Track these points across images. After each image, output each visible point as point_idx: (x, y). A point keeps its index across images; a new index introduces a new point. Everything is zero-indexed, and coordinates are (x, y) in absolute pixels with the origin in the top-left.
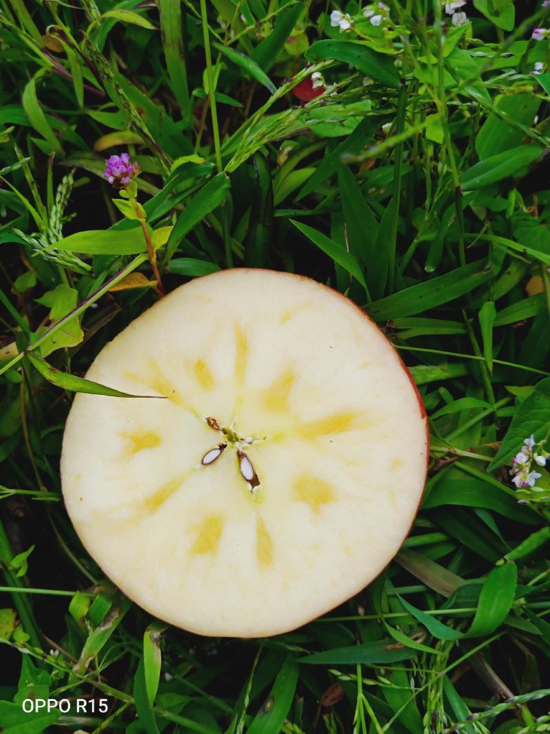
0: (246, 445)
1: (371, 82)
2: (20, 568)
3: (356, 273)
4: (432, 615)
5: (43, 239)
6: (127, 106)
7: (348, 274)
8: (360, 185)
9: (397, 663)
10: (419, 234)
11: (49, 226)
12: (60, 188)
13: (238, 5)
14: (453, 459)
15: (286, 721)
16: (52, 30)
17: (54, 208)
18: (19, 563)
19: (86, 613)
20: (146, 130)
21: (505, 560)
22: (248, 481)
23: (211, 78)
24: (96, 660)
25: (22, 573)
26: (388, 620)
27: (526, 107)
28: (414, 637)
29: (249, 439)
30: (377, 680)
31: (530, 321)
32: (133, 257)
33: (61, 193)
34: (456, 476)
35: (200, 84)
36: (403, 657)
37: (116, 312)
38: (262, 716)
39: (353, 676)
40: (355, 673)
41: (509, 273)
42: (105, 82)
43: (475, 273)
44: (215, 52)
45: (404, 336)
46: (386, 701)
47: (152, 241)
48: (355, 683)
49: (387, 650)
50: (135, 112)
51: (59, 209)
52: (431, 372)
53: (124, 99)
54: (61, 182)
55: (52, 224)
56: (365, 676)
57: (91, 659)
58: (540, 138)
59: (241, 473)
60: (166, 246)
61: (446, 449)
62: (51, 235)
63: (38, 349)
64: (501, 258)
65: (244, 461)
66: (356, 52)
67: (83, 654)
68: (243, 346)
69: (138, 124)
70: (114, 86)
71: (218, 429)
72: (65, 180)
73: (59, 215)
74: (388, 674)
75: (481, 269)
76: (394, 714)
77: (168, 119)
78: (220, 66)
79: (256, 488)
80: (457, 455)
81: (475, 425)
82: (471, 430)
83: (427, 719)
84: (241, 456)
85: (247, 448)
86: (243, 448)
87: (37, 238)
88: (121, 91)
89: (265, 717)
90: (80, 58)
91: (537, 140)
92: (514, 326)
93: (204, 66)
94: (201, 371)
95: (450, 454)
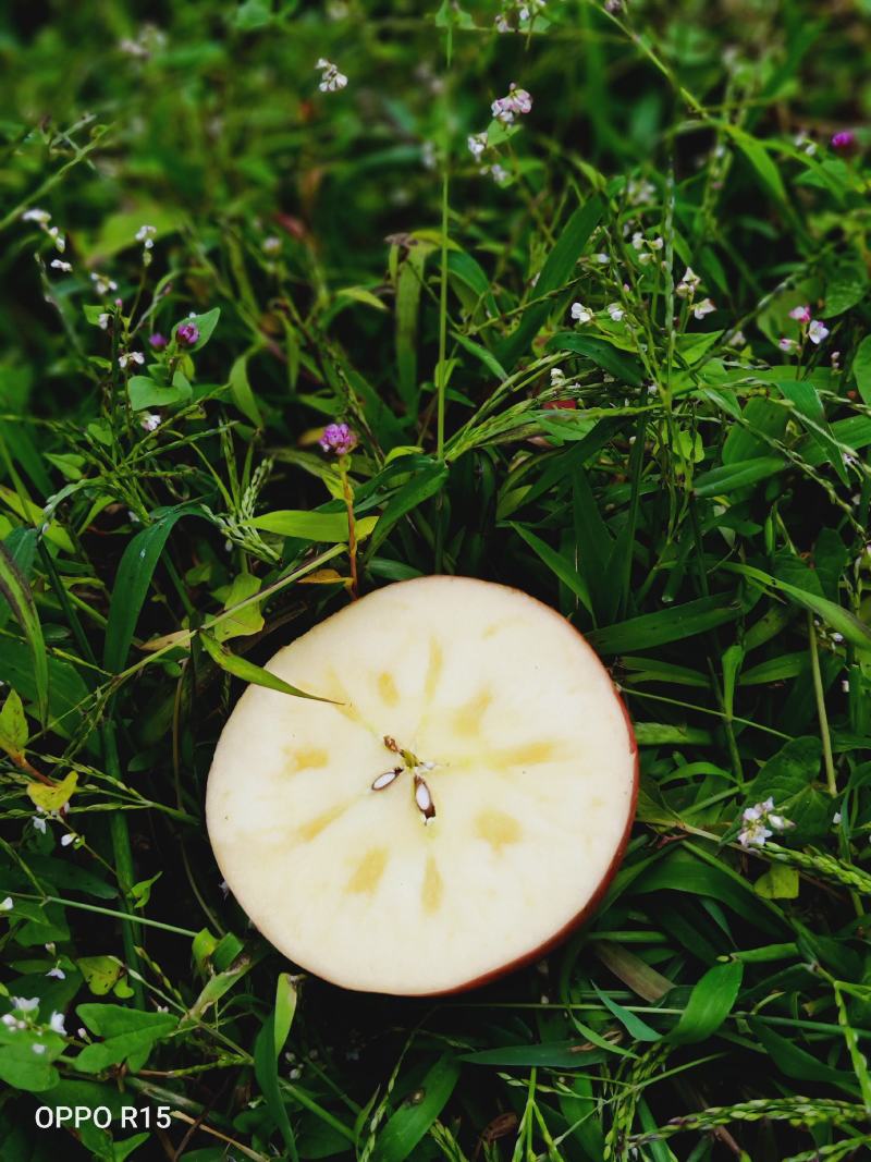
0: (426, 770)
1: (612, 380)
2: (139, 899)
3: (582, 595)
4: (631, 1012)
5: (232, 520)
6: (346, 390)
7: (573, 595)
8: (597, 500)
9: (580, 1070)
10: (659, 561)
11: (241, 507)
12: (257, 470)
13: (482, 296)
14: (681, 836)
15: (437, 1121)
16: (277, 307)
17: (248, 490)
18: (141, 891)
19: (210, 953)
20: (362, 418)
21: (731, 959)
22: (421, 810)
23: (443, 372)
24: (216, 1006)
25: (141, 904)
26: (577, 1012)
27: (772, 417)
28: (606, 1036)
29: (430, 764)
30: (553, 1086)
31: (791, 681)
32: (332, 545)
33: (258, 476)
34: (684, 858)
35: (430, 377)
36: (591, 1061)
37: (302, 611)
38: (408, 1108)
39: (526, 1081)
40: (529, 1078)
41: (767, 620)
42: (325, 363)
43: (721, 607)
44: (450, 341)
45: (634, 679)
46: (562, 1114)
47: (356, 531)
48: (526, 1089)
49: (572, 1054)
50: (353, 397)
51: (254, 491)
52: (665, 732)
53: (344, 382)
54: (260, 464)
55: (244, 504)
56: (540, 1081)
57: (210, 1004)
58: (784, 450)
59: (416, 801)
60: (369, 537)
61: (673, 824)
62: (241, 516)
63: (212, 629)
64: (756, 598)
65: (421, 788)
66: (596, 347)
67: (200, 999)
68: (437, 662)
69: (355, 410)
70: (334, 367)
71: (396, 751)
72: (264, 463)
73: (252, 498)
74: (569, 1082)
75: (727, 604)
76: (569, 1128)
77: (388, 413)
78: (454, 362)
79: (430, 819)
80: (686, 833)
81: (715, 804)
82: (708, 809)
83: (610, 1136)
84: (417, 782)
85: (426, 773)
86: (422, 774)
87: (224, 518)
88: (342, 373)
89: (412, 1110)
90: (301, 337)
91: (781, 453)
92: (771, 687)
93: (436, 360)
94: (386, 686)
95: (677, 830)
